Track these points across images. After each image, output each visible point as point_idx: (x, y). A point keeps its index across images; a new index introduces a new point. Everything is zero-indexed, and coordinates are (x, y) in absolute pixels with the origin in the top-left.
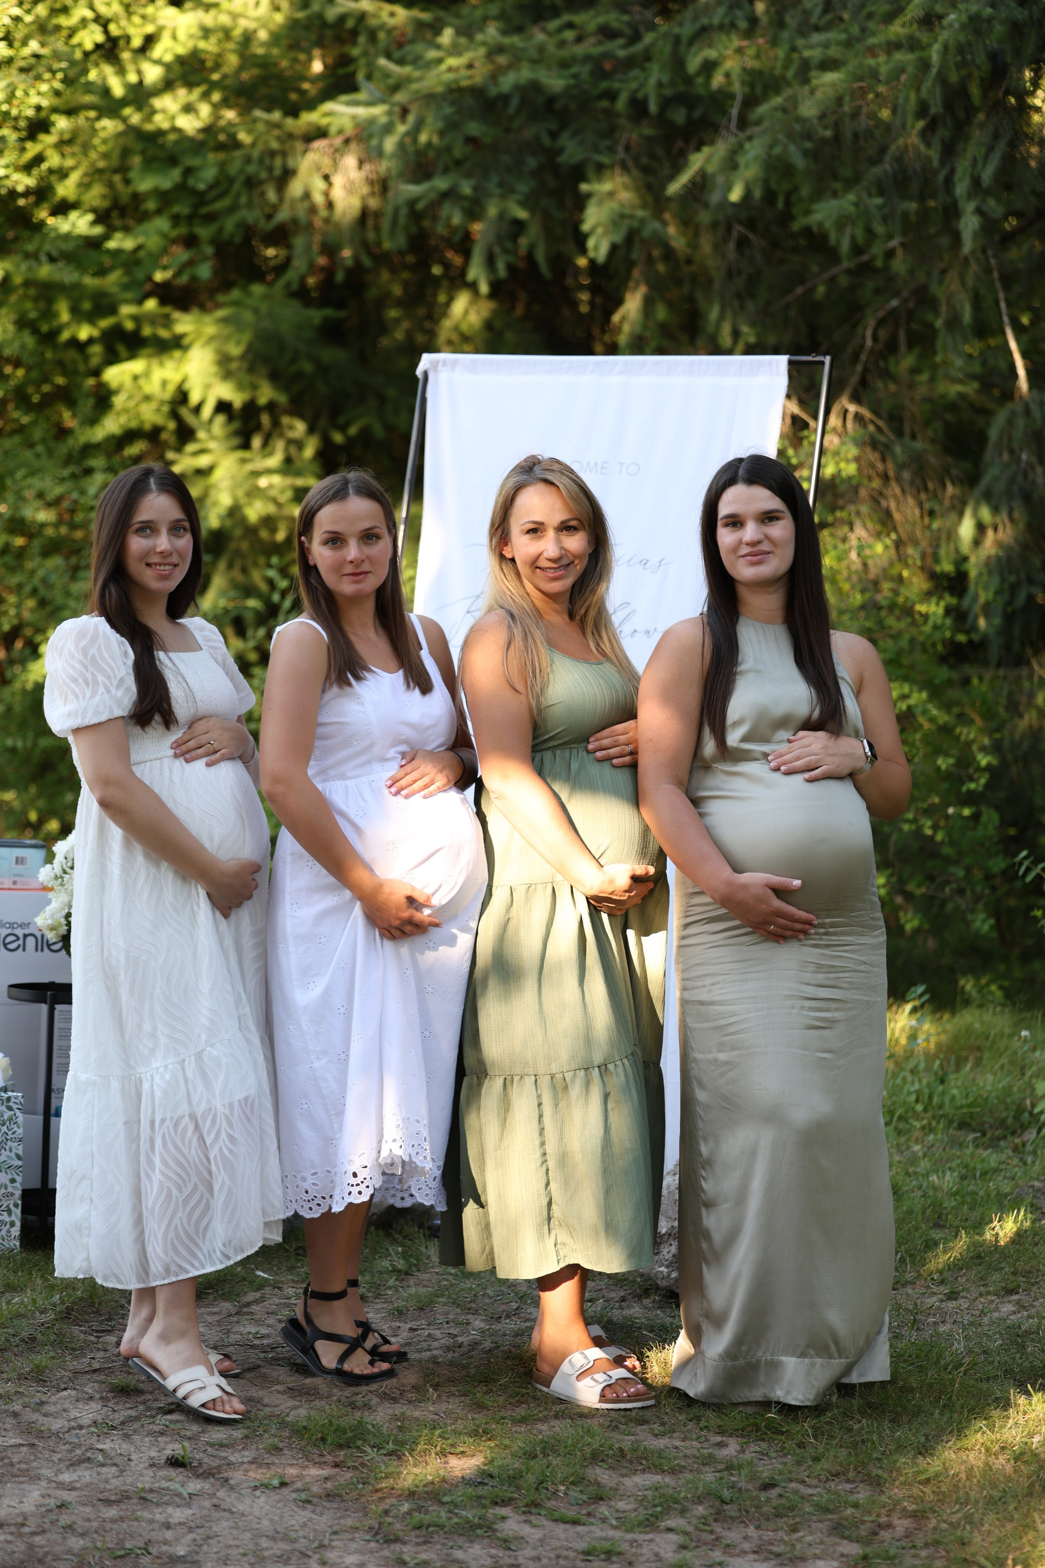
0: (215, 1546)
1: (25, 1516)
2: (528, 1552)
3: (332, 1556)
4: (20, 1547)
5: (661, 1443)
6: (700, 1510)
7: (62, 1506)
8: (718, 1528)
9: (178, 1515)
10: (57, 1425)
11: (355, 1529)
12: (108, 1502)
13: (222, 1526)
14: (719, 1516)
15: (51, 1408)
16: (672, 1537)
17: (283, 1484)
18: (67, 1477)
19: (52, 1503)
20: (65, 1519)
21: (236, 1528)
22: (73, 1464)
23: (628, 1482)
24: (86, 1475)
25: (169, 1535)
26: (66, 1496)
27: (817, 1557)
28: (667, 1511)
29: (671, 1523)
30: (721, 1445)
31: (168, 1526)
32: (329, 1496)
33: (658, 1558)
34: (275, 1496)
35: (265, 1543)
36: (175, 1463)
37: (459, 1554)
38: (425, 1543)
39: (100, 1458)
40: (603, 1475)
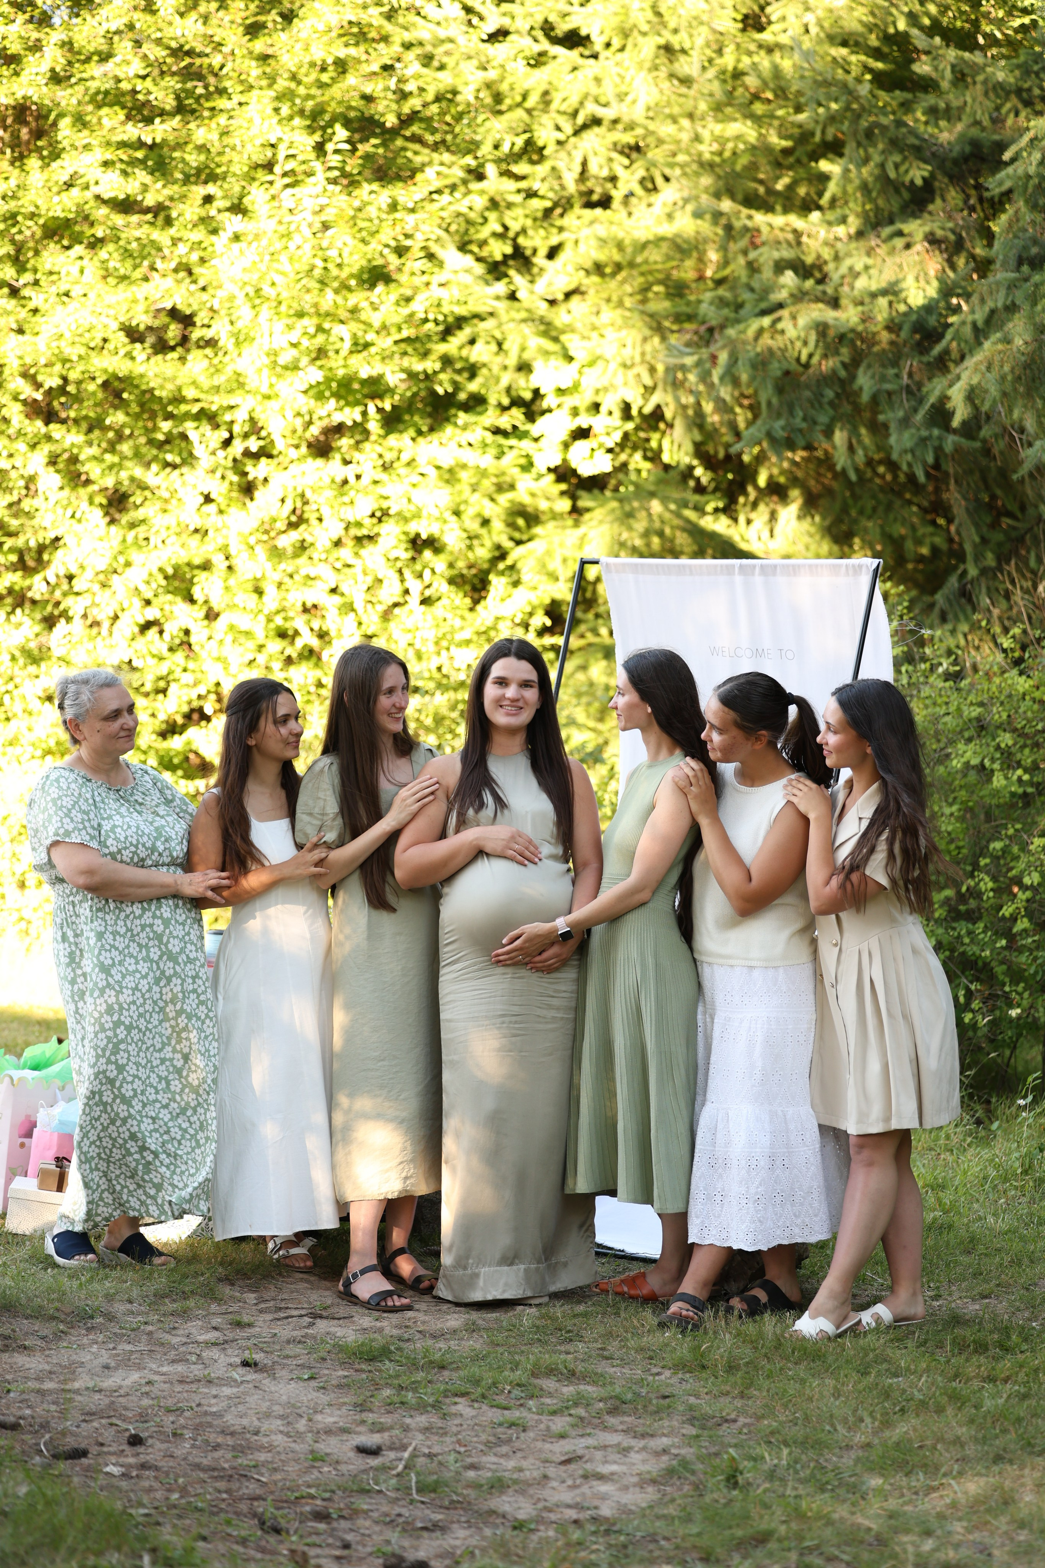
0: (241, 1408)
1: (120, 1387)
2: (457, 1422)
3: (319, 1417)
4: (107, 1401)
5: (612, 1370)
6: (601, 1405)
7: (149, 1383)
8: (607, 1417)
9: (227, 1391)
10: (175, 1340)
11: (345, 1404)
12: (181, 1382)
13: (253, 1399)
14: (613, 1411)
15: (180, 1332)
16: (568, 1419)
17: (311, 1378)
18: (165, 1369)
19: (143, 1381)
20: (147, 1389)
21: (263, 1399)
22: (173, 1361)
23: (565, 1390)
24: (180, 1368)
25: (213, 1401)
26: (156, 1378)
27: (664, 1435)
28: (576, 1405)
29: (572, 1412)
30: (658, 1374)
31: (215, 1397)
32: (340, 1386)
33: (548, 1428)
34: (301, 1384)
35: (276, 1408)
36: (246, 1364)
37: (408, 1421)
38: (389, 1412)
39: (194, 1358)
40: (549, 1384)
